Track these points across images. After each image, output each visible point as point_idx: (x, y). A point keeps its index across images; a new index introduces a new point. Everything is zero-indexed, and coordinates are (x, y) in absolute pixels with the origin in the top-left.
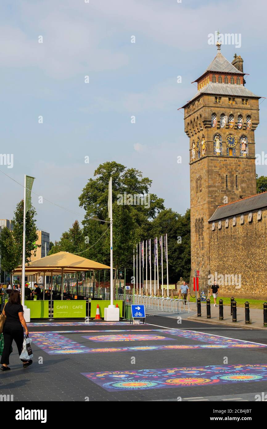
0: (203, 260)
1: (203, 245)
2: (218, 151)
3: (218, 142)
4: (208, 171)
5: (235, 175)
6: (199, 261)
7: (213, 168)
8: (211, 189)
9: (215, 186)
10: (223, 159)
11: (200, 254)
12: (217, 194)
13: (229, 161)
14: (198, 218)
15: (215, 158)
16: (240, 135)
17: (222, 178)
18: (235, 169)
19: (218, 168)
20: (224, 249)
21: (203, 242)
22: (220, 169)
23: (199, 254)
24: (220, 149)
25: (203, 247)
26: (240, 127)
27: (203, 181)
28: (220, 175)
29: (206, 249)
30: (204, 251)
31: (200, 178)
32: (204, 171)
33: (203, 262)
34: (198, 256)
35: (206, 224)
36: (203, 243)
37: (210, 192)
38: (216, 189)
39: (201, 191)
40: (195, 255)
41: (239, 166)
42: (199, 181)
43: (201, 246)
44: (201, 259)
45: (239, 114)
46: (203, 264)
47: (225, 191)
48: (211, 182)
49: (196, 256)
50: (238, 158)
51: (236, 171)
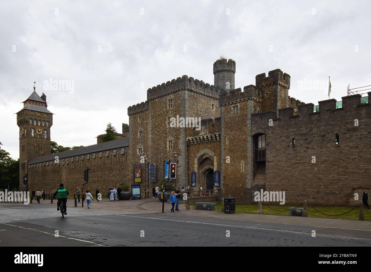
2: (33, 135)
3: (33, 131)
4: (27, 143)
5: (41, 146)
7: (30, 142)
8: (29, 151)
9: (31, 150)
10: (35, 139)
12: (32, 153)
13: (38, 140)
15: (31, 138)
16: (43, 129)
17: (35, 147)
18: (41, 143)
19: (32, 142)
22: (33, 143)
24: (34, 134)
26: (43, 126)
27: (25, 147)
28: (33, 145)
31: (24, 146)
32: (26, 143)
35: (26, 165)
37: (28, 152)
38: (31, 151)
39: (24, 151)
41: (43, 142)
42: (23, 147)
45: (43, 120)
47: (36, 152)
48: (29, 148)
50: (42, 138)
51: (41, 144)
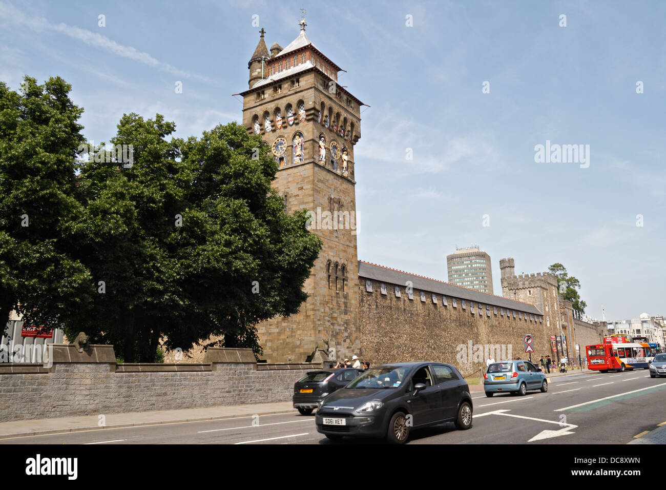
0: (346, 330)
1: (346, 307)
6: (338, 331)
11: (339, 320)
14: (334, 260)
20: (391, 322)
21: (347, 303)
23: (336, 320)
25: (345, 310)
29: (353, 315)
30: (346, 316)
33: (346, 334)
34: (335, 322)
35: (352, 276)
36: (345, 304)
40: (327, 318)
43: (343, 308)
44: (343, 328)
46: (347, 337)
49: (329, 321)
